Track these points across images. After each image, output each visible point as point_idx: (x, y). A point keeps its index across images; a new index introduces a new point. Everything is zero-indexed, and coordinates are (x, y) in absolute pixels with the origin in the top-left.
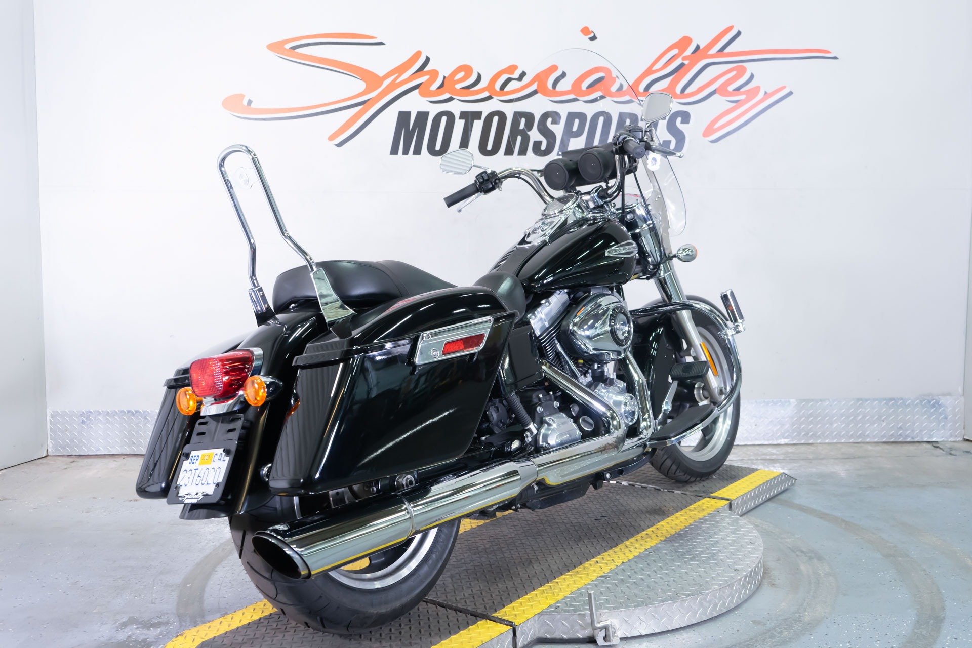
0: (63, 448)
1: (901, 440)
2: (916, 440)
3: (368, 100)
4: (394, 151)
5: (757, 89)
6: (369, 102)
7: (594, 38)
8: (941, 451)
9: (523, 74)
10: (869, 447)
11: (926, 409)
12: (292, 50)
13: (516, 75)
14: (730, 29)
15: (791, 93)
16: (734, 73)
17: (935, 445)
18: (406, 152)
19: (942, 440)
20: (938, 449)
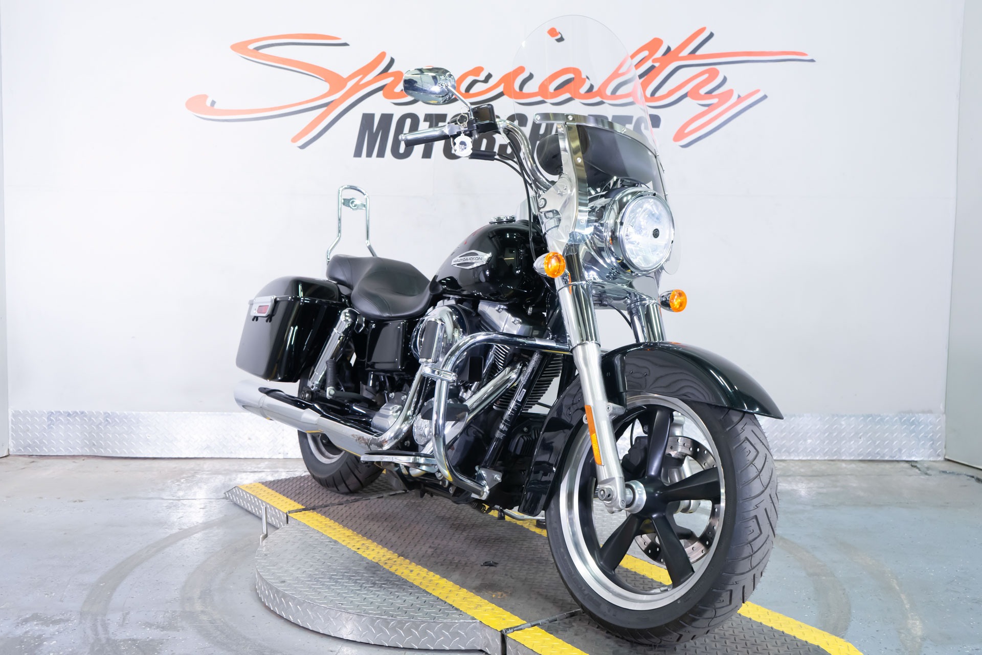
0: (25, 448)
1: (878, 458)
2: (894, 459)
3: (332, 102)
4: (358, 153)
5: (730, 93)
6: (333, 103)
7: (561, 40)
8: (917, 470)
9: (489, 76)
10: (844, 465)
11: (905, 426)
12: (255, 50)
13: (482, 77)
14: (702, 30)
15: (765, 97)
16: (706, 76)
17: (913, 464)
18: (369, 155)
19: (921, 459)
20: (915, 468)
